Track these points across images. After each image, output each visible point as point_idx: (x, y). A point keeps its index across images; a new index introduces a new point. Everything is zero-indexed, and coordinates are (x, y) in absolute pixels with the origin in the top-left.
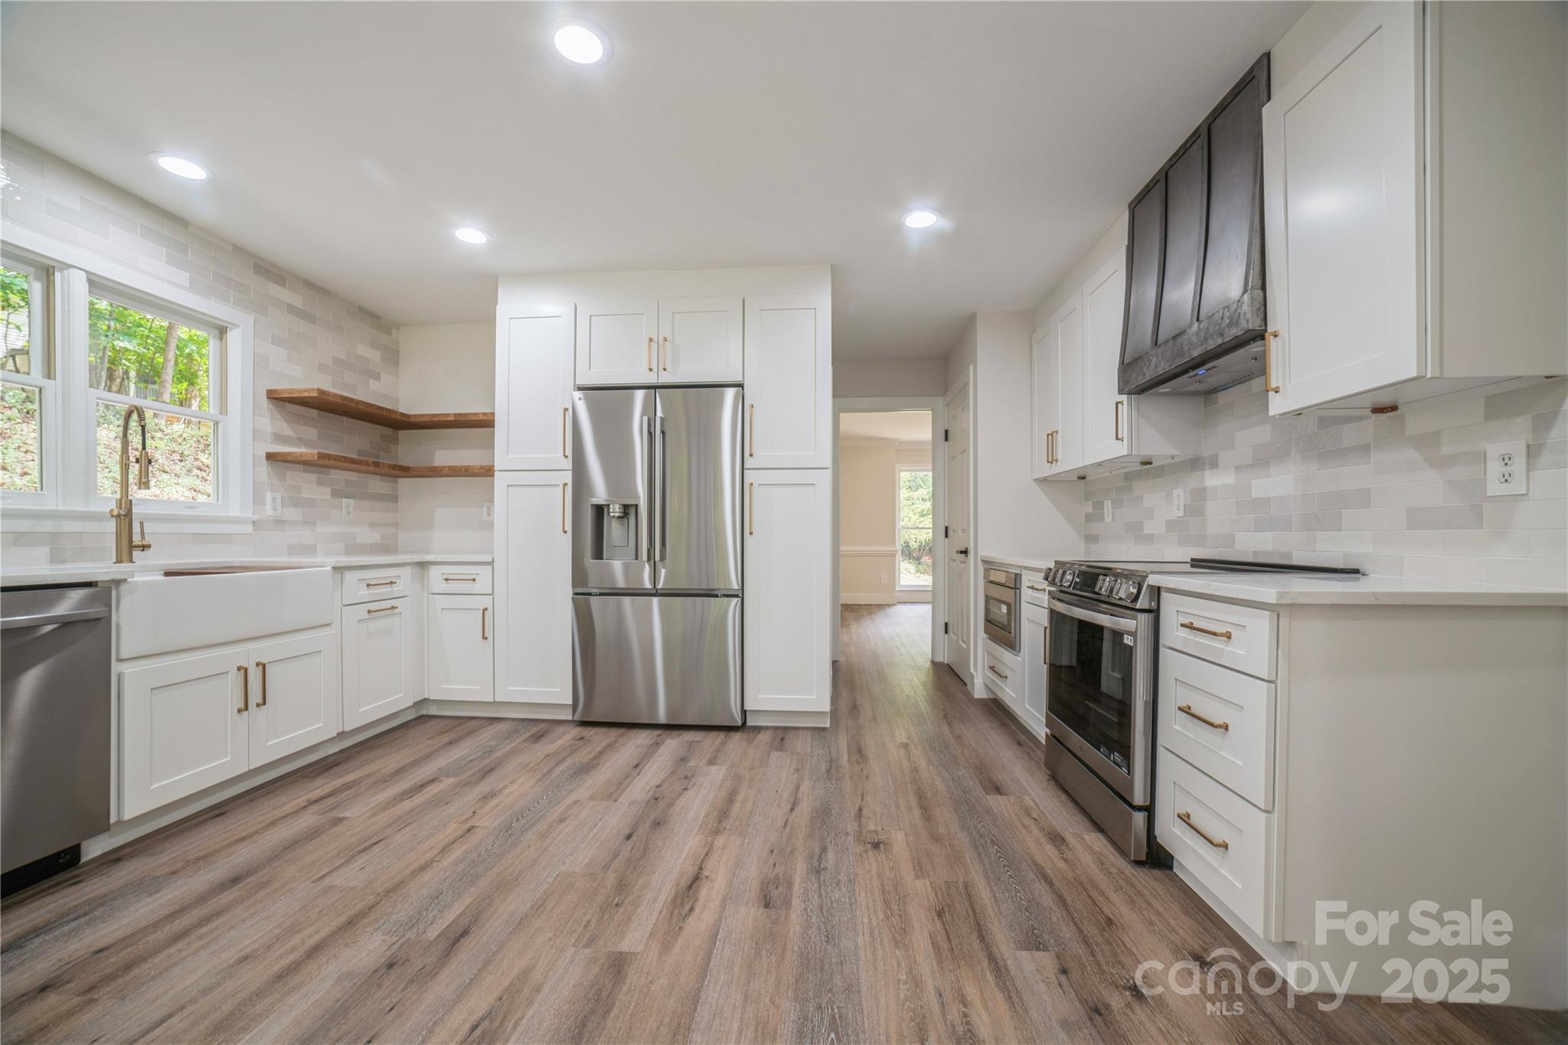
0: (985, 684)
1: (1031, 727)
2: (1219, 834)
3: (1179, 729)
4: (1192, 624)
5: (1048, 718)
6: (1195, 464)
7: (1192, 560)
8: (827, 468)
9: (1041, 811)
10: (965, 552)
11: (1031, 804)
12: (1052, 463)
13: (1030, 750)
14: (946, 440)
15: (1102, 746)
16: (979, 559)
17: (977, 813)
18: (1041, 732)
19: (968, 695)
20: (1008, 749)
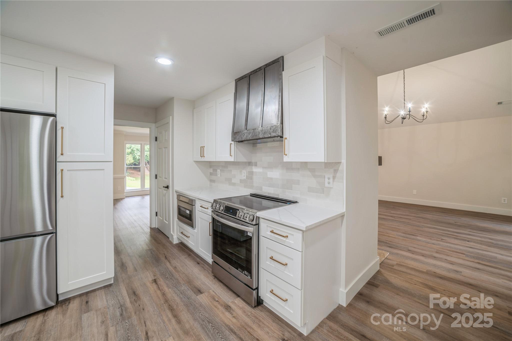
0: (178, 238)
1: (205, 258)
2: (284, 296)
3: (269, 263)
4: (273, 231)
5: (212, 255)
6: (250, 164)
7: (251, 194)
8: (111, 162)
9: (218, 296)
10: (167, 187)
11: (214, 293)
12: (202, 157)
13: (203, 266)
14: (156, 140)
15: (239, 268)
16: (174, 191)
17: (197, 308)
18: (210, 261)
19: (171, 243)
20: (195, 267)
